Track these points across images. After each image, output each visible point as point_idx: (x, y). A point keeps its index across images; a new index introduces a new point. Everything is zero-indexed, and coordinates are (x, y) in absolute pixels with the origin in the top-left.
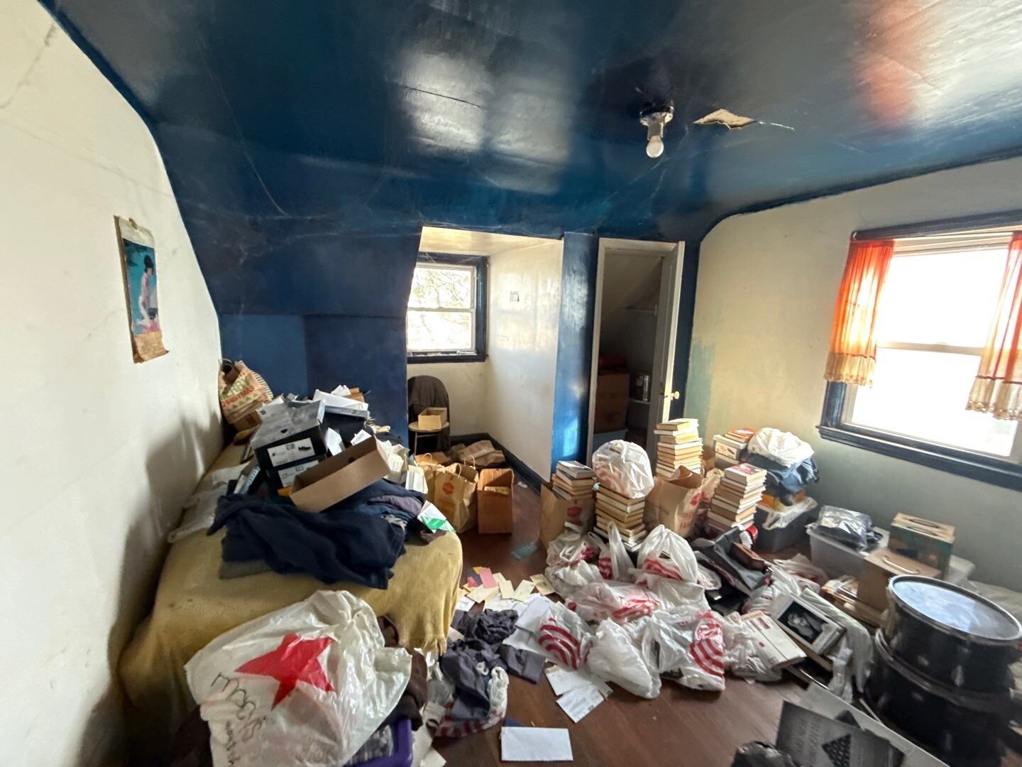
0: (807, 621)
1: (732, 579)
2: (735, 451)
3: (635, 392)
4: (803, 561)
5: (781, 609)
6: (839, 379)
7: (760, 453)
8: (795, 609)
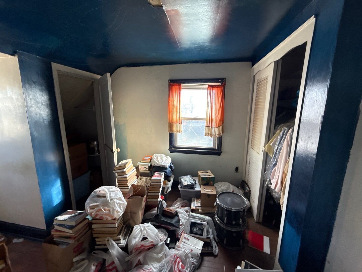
0: (198, 227)
1: (170, 228)
2: (147, 167)
3: (91, 151)
4: (181, 201)
5: (188, 228)
6: (173, 132)
7: (157, 165)
8: (193, 225)
